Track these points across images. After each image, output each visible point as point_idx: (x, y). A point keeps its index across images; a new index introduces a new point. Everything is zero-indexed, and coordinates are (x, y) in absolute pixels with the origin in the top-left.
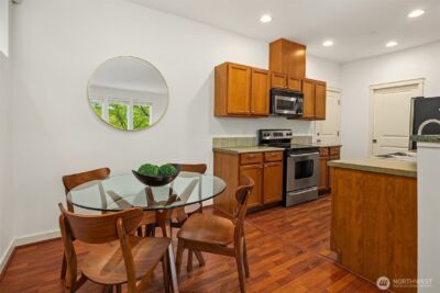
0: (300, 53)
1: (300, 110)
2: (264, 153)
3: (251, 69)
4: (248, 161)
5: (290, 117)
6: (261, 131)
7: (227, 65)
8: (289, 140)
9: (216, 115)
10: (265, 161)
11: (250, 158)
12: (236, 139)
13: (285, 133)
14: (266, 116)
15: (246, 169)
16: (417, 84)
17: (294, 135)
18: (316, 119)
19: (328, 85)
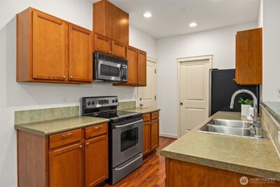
0: (124, 21)
1: (124, 77)
2: (84, 128)
3: (68, 24)
4: (60, 143)
5: (115, 84)
6: (84, 99)
7: (31, 12)
8: (115, 107)
9: (18, 81)
10: (85, 138)
11: (63, 139)
12: (52, 110)
13: (110, 100)
14: (89, 82)
15: (58, 155)
16: (208, 59)
17: (119, 101)
18: (138, 85)
19: (148, 55)
